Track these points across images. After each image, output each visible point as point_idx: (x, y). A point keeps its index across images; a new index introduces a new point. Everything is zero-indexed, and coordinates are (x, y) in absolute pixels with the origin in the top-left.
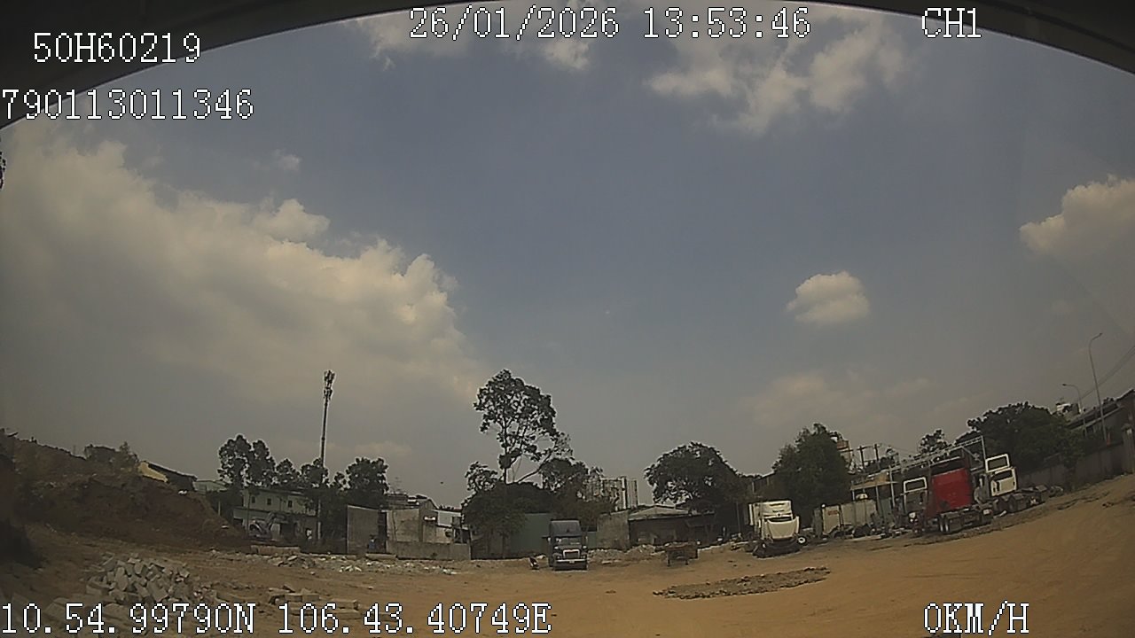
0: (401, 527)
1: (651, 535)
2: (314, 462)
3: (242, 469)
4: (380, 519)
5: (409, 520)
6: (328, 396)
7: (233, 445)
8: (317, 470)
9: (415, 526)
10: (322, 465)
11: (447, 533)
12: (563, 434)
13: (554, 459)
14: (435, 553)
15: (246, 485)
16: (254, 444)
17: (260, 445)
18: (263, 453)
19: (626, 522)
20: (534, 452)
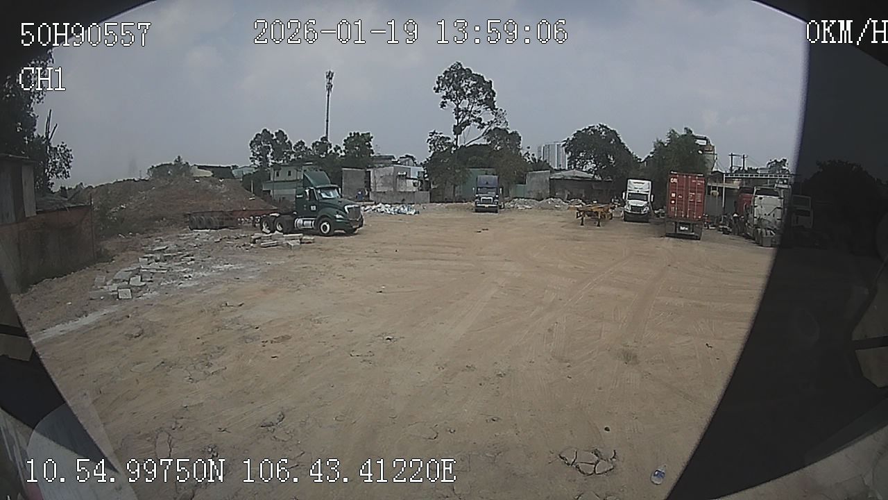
0: (380, 181)
1: (566, 191)
2: (322, 139)
3: (268, 153)
4: (366, 176)
5: (386, 175)
6: (329, 89)
7: (260, 137)
8: (323, 144)
9: (390, 180)
10: (327, 141)
11: (414, 184)
12: (501, 110)
13: (496, 128)
14: (405, 199)
15: (270, 164)
16: (276, 133)
17: (280, 134)
18: (283, 139)
19: (548, 179)
20: (480, 123)
